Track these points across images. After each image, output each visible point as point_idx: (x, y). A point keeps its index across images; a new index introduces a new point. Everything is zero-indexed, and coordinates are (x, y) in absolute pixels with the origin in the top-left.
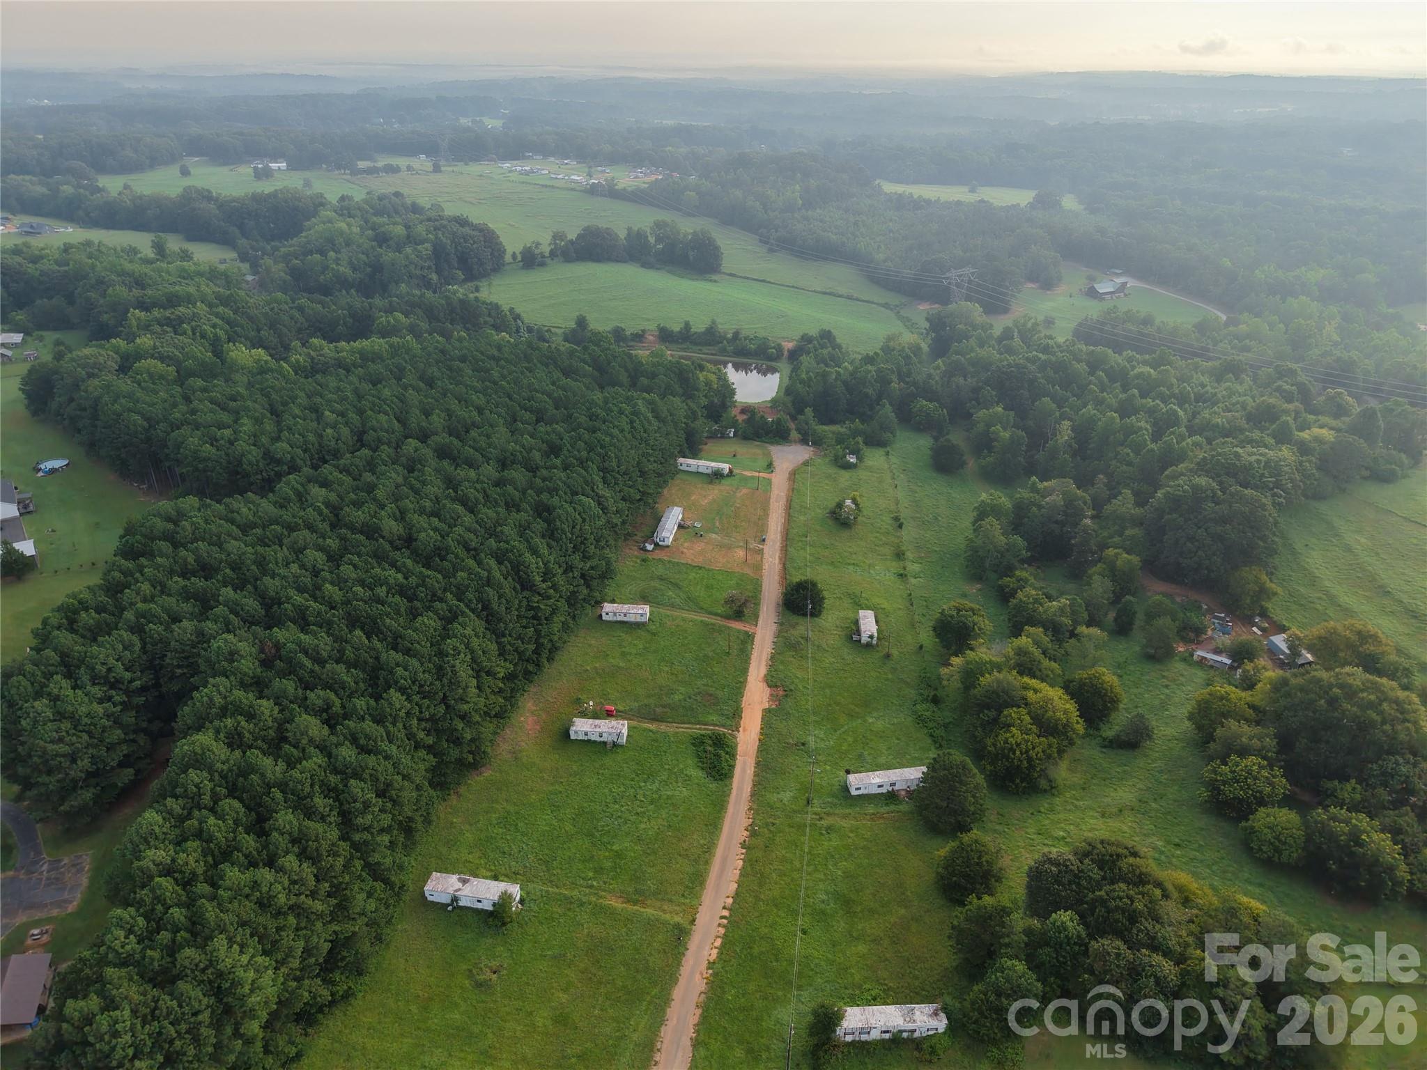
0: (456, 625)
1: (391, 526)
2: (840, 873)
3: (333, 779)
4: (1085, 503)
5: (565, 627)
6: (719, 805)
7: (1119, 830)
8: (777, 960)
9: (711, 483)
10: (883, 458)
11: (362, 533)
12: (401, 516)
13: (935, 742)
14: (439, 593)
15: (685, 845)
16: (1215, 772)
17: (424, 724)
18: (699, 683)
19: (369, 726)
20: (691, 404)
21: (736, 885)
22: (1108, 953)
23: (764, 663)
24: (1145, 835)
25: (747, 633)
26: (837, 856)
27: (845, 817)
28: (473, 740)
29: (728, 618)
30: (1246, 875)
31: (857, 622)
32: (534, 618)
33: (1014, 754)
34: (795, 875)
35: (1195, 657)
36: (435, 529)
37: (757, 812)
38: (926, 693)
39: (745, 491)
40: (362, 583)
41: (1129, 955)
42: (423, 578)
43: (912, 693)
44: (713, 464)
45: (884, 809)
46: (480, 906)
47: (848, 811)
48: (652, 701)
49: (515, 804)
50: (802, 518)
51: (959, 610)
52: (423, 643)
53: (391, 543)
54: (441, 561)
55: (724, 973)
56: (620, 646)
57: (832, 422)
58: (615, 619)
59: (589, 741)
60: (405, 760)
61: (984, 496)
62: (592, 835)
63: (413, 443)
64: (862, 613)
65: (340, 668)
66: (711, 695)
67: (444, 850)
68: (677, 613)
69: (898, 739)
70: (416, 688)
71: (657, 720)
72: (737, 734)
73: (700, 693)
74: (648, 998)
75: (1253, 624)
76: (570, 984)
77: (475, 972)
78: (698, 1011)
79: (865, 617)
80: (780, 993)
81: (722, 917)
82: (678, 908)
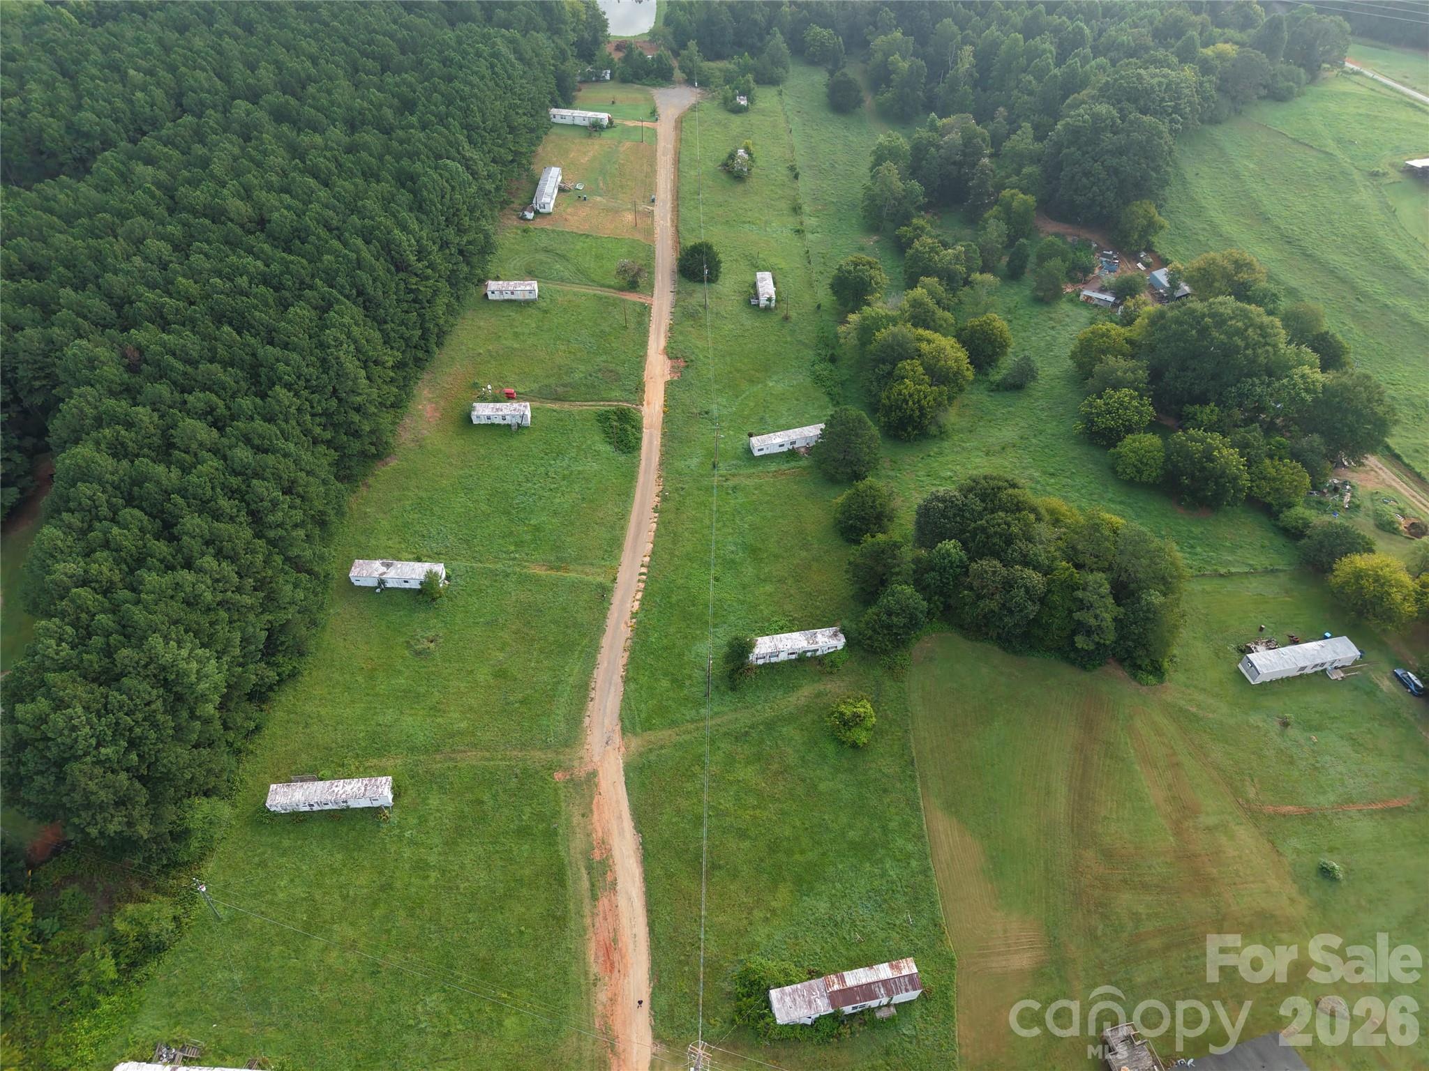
0: (332, 314)
1: (236, 206)
2: (746, 526)
3: (235, 481)
4: (984, 140)
5: (450, 310)
6: (630, 476)
7: (1001, 466)
8: (694, 605)
9: (590, 136)
10: (776, 99)
11: (206, 216)
12: (247, 194)
13: (832, 399)
14: (308, 280)
15: (601, 515)
16: (1090, 405)
17: (318, 420)
18: (599, 359)
19: (259, 424)
20: (559, 41)
21: (651, 546)
22: (986, 572)
23: (662, 336)
24: (1024, 468)
25: (643, 304)
26: (743, 512)
27: (749, 476)
28: (372, 432)
29: (621, 289)
30: (1110, 495)
31: (754, 286)
32: (415, 301)
33: (907, 404)
34: (706, 532)
35: (1081, 297)
36: (288, 208)
37: (666, 479)
38: (824, 353)
39: (628, 144)
40: (219, 274)
41: (1004, 571)
42: (286, 264)
43: (810, 354)
44: (590, 114)
45: (785, 467)
46: (407, 586)
47: (752, 471)
48: (552, 381)
49: (426, 490)
50: (693, 173)
51: (856, 265)
52: (301, 336)
53: (242, 226)
54: (303, 243)
55: (646, 621)
56: (511, 326)
57: (719, 57)
58: (502, 298)
59: (493, 424)
60: (306, 456)
61: (882, 138)
62: (509, 513)
63: (241, 106)
64: (759, 275)
65: (216, 367)
66: (611, 371)
67: (362, 539)
68: (567, 288)
69: (797, 400)
70: (302, 383)
71: (560, 400)
72: (642, 409)
73: (600, 370)
74: (579, 648)
75: (1138, 260)
76: (505, 644)
77: (412, 643)
78: (627, 654)
79: (763, 279)
80: (698, 632)
81: (641, 574)
82: (599, 570)
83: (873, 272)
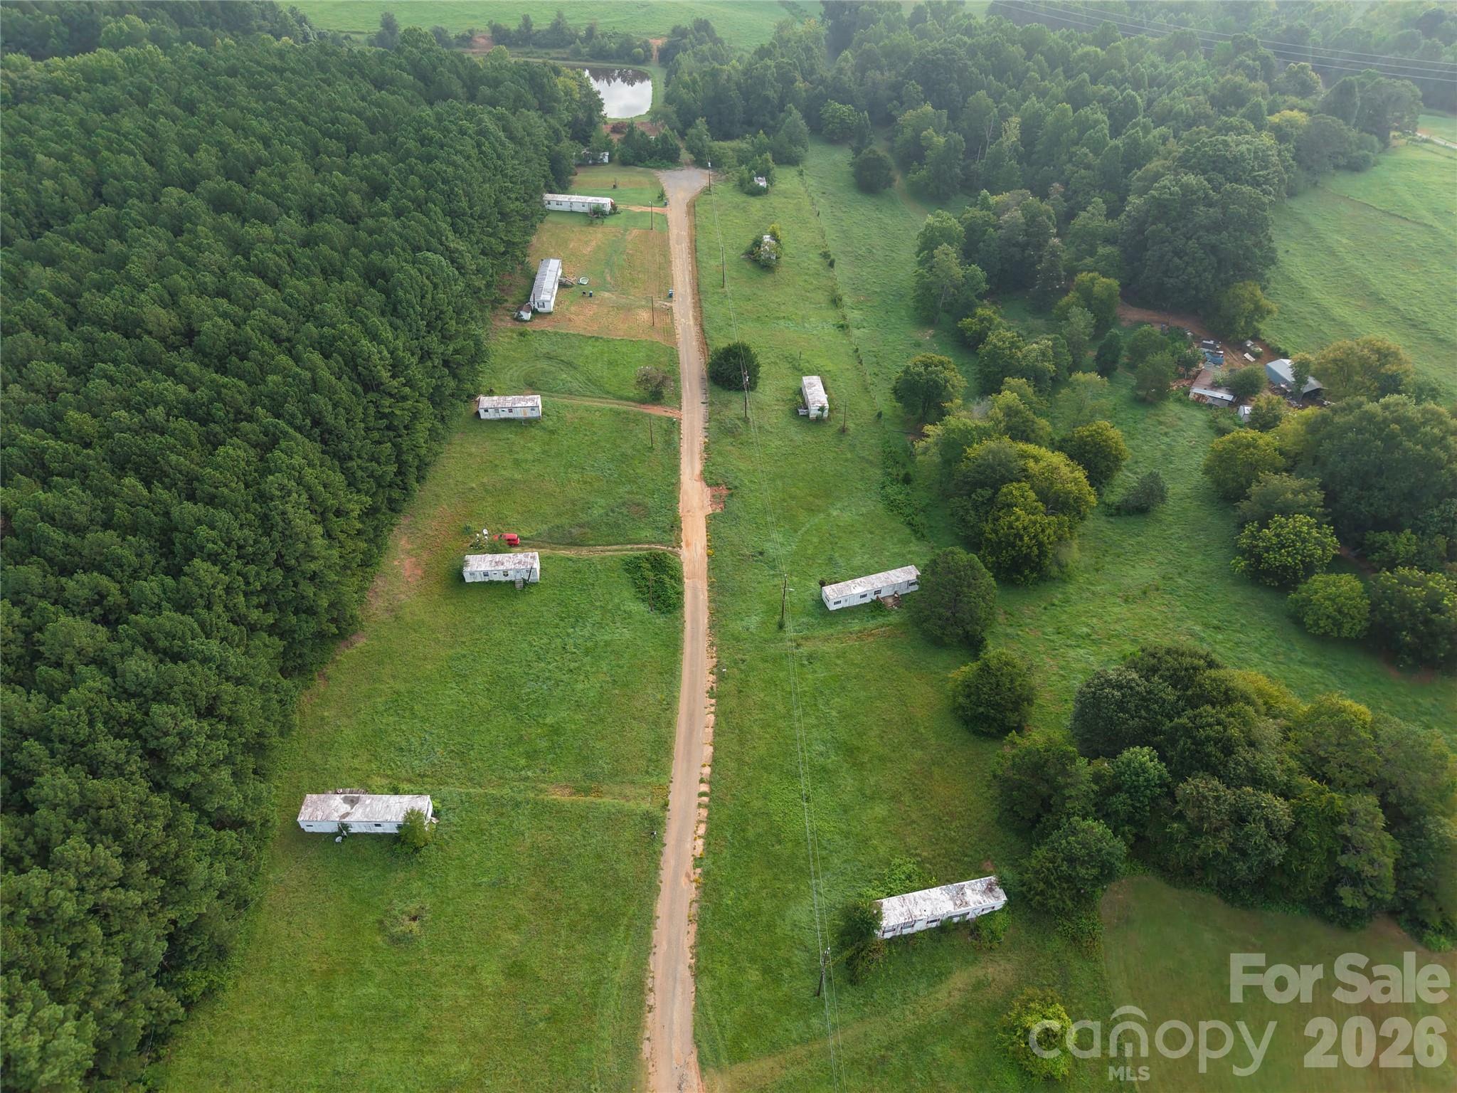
0: (277, 453)
1: (158, 316)
2: (834, 713)
5: (433, 434)
6: (673, 644)
7: (1149, 616)
8: (779, 842)
9: (591, 224)
10: (797, 180)
11: (116, 329)
12: (172, 299)
13: (915, 532)
14: (246, 409)
15: (639, 704)
16: (1253, 537)
17: (255, 600)
18: (622, 490)
19: (170, 618)
20: (552, 121)
21: (711, 749)
23: (697, 457)
24: (1178, 620)
25: (670, 419)
26: (827, 692)
27: (827, 640)
28: (332, 605)
29: (643, 402)
30: (1300, 655)
31: (800, 392)
32: (388, 428)
33: (1021, 539)
34: (782, 724)
35: (1191, 396)
36: (225, 315)
37: (720, 649)
38: (894, 471)
39: (635, 232)
40: (127, 404)
41: (1229, 795)
42: (217, 389)
43: (876, 473)
44: (590, 199)
45: (871, 624)
46: (379, 830)
47: (830, 631)
48: (564, 520)
49: (405, 680)
50: (713, 262)
51: (927, 366)
52: (233, 485)
53: (163, 340)
54: (242, 360)
55: (716, 871)
56: (511, 452)
57: (727, 136)
58: (497, 416)
59: (491, 582)
60: (234, 657)
61: (930, 219)
62: (516, 708)
63: (173, 194)
64: (806, 380)
65: (110, 536)
66: (638, 505)
67: (318, 759)
68: (576, 402)
69: (871, 533)
70: (233, 552)
71: (576, 545)
72: (680, 552)
73: (624, 503)
74: (625, 921)
75: (1245, 350)
76: (519, 920)
77: (387, 923)
78: (693, 928)
79: (812, 385)
80: (791, 886)
81: (702, 794)
82: (643, 791)
83: (947, 374)
